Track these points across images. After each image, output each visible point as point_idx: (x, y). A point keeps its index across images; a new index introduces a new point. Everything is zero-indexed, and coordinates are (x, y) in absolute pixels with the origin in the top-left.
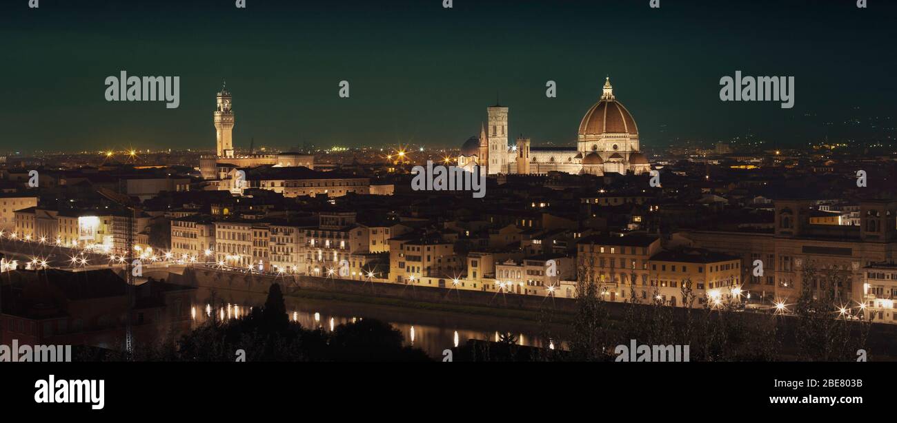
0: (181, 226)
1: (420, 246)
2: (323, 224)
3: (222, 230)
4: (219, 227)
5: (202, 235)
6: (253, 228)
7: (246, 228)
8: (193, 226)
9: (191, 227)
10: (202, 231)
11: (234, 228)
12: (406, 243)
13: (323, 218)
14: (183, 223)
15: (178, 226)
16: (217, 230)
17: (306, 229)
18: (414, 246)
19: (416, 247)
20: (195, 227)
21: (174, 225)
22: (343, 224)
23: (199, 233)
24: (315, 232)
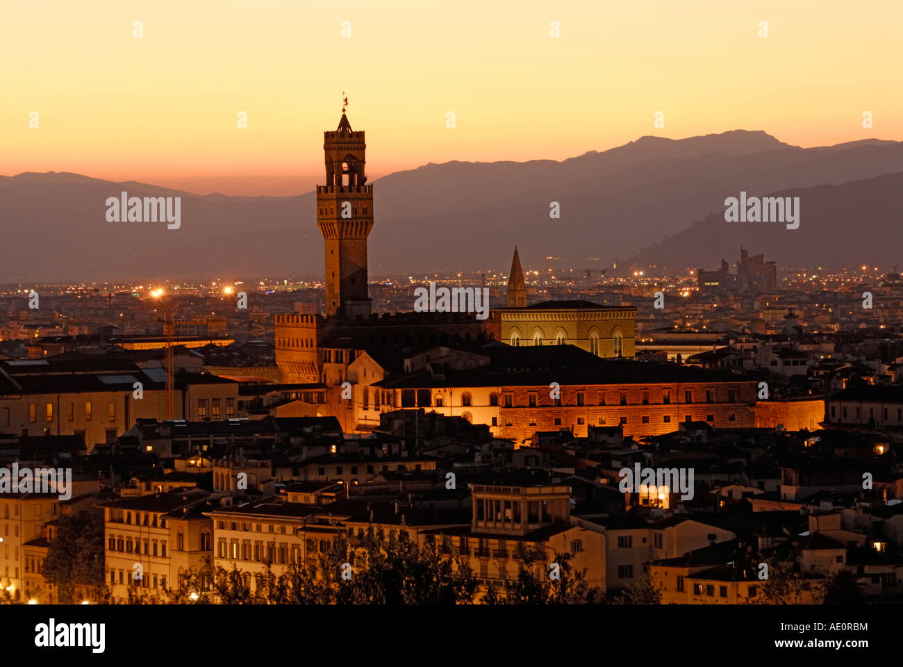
0: (129, 522)
1: (728, 584)
2: (480, 517)
3: (228, 534)
4: (222, 526)
5: (181, 550)
6: (304, 529)
7: (289, 529)
8: (159, 522)
9: (155, 525)
10: (181, 536)
11: (259, 529)
12: (691, 576)
13: (480, 501)
14: (133, 514)
15: (121, 521)
16: (218, 534)
17: (438, 532)
18: (711, 583)
19: (717, 585)
20: (163, 526)
21: (112, 521)
22: (532, 519)
23: (172, 544)
24: (462, 541)
